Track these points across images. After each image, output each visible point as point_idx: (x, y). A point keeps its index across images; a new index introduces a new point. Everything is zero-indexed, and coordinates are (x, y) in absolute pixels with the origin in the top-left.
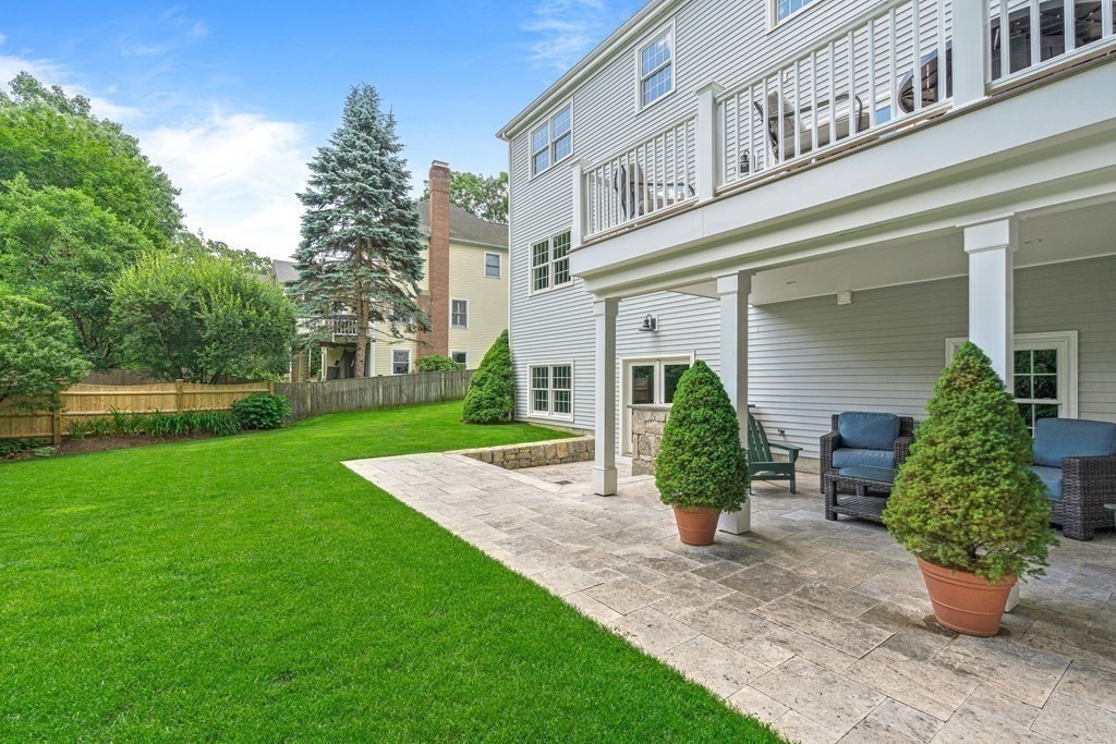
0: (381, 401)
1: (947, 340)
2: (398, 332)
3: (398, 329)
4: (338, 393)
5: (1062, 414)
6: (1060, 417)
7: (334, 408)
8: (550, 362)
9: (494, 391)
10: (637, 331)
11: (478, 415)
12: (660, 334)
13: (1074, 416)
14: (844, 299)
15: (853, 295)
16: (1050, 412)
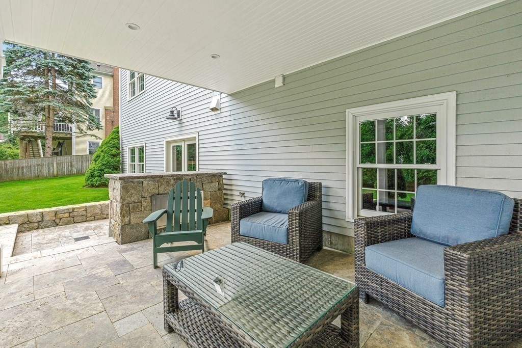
0: (55, 172)
1: (347, 111)
2: (82, 130)
3: (82, 128)
4: (18, 168)
5: (441, 181)
6: (438, 184)
7: (15, 177)
8: (136, 145)
9: (104, 165)
10: (165, 119)
11: (92, 181)
12: (183, 121)
13: (452, 183)
14: (279, 83)
15: (284, 78)
16: (429, 178)
